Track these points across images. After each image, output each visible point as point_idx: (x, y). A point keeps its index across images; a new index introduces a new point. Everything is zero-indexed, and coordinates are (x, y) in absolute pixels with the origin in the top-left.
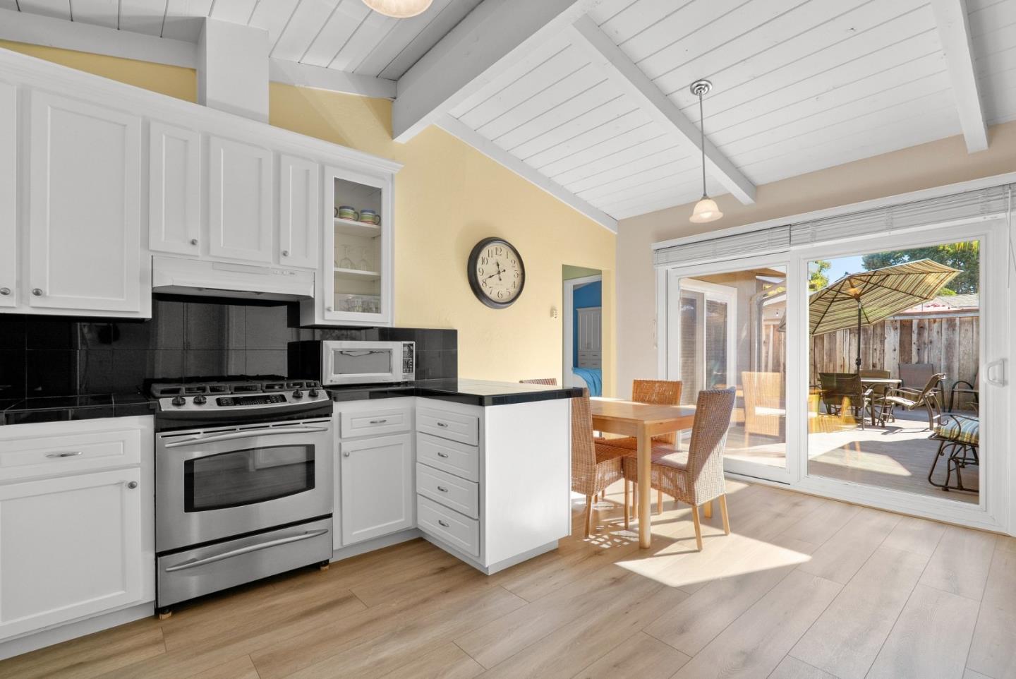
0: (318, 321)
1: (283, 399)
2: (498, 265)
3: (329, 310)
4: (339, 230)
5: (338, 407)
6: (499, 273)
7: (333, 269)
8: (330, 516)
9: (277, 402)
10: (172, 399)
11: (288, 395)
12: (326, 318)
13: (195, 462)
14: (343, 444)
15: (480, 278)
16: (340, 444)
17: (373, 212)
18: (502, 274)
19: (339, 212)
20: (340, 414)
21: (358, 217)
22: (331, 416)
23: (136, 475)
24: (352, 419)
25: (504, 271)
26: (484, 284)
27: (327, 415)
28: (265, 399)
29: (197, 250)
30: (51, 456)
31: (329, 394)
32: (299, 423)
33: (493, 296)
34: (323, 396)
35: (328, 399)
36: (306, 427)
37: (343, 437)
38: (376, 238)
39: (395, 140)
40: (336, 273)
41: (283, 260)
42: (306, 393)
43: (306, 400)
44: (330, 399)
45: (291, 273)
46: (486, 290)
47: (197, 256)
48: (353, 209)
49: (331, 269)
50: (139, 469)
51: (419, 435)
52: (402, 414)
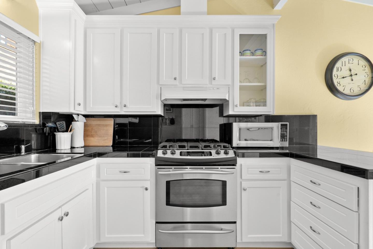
0: (231, 112)
1: (210, 154)
2: (350, 70)
3: (236, 106)
4: (242, 64)
5: (240, 161)
6: (351, 75)
7: (239, 84)
8: (235, 223)
9: (207, 156)
10: (170, 151)
11: (213, 152)
12: (235, 111)
13: (171, 182)
14: (242, 182)
15: (335, 81)
16: (241, 182)
17: (262, 50)
18: (354, 77)
19: (242, 53)
20: (241, 165)
21: (253, 54)
22: (236, 166)
23: (148, 184)
24: (248, 168)
25: (356, 74)
26: (339, 85)
27: (233, 165)
28: (202, 153)
29: (177, 82)
30: (120, 172)
31: (235, 153)
32: (218, 168)
33: (347, 92)
34: (231, 154)
35: (234, 156)
36: (222, 171)
37: (243, 178)
38: (263, 65)
39: (274, 9)
40: (240, 86)
41: (214, 82)
42: (222, 152)
43: (222, 155)
44: (236, 156)
45: (217, 89)
46: (340, 88)
47: (177, 85)
48: (250, 50)
49: (237, 84)
50: (149, 182)
51: (292, 183)
52: (281, 168)
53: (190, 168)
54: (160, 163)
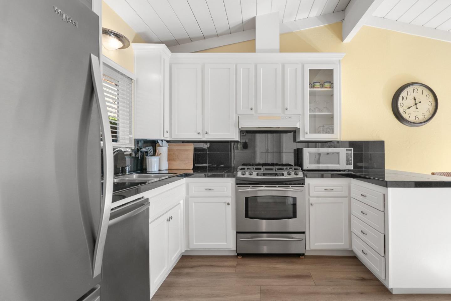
0: (302, 139)
1: (283, 175)
2: (415, 99)
3: (307, 133)
4: (312, 94)
5: (308, 181)
6: (416, 104)
7: (309, 113)
8: (304, 233)
9: (280, 176)
10: (248, 172)
11: (285, 173)
12: (305, 137)
13: (249, 198)
14: (310, 199)
15: (401, 109)
16: (309, 199)
17: (330, 82)
18: (418, 105)
19: (312, 86)
20: (309, 184)
21: (322, 86)
23: (230, 200)
24: (315, 187)
25: (420, 102)
26: (404, 113)
27: (303, 184)
28: (276, 174)
29: (253, 112)
30: (206, 190)
31: (304, 174)
32: (289, 187)
33: (412, 119)
34: (301, 174)
35: (303, 176)
36: (292, 189)
37: (310, 195)
38: (331, 96)
39: (344, 42)
40: (310, 115)
41: (286, 112)
42: (293, 173)
43: (293, 176)
44: (304, 176)
45: (290, 117)
46: (405, 116)
47: (253, 114)
48: (319, 83)
49: (307, 113)
50: (231, 198)
51: (352, 199)
52: (343, 187)
53: (265, 187)
54: (240, 182)
